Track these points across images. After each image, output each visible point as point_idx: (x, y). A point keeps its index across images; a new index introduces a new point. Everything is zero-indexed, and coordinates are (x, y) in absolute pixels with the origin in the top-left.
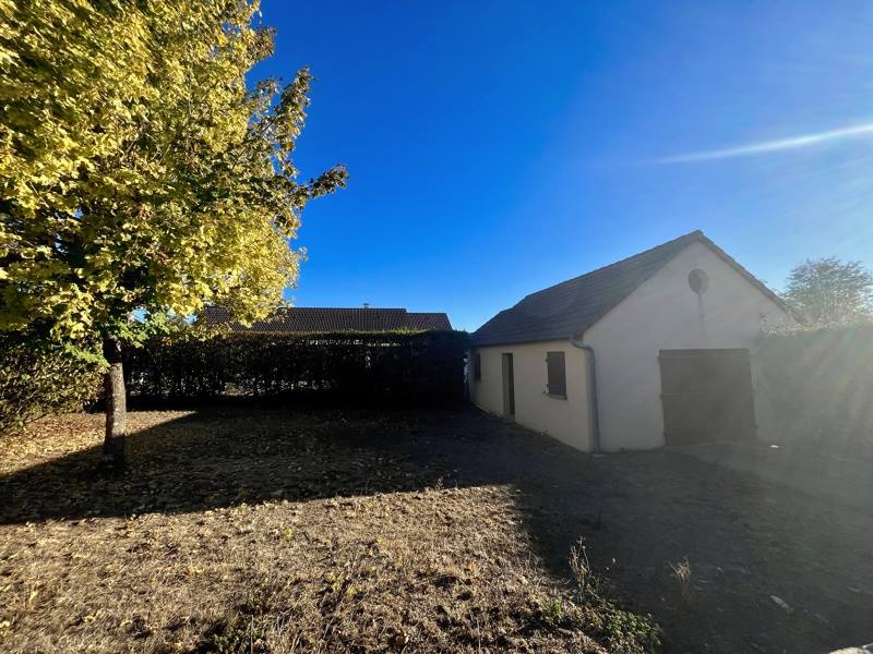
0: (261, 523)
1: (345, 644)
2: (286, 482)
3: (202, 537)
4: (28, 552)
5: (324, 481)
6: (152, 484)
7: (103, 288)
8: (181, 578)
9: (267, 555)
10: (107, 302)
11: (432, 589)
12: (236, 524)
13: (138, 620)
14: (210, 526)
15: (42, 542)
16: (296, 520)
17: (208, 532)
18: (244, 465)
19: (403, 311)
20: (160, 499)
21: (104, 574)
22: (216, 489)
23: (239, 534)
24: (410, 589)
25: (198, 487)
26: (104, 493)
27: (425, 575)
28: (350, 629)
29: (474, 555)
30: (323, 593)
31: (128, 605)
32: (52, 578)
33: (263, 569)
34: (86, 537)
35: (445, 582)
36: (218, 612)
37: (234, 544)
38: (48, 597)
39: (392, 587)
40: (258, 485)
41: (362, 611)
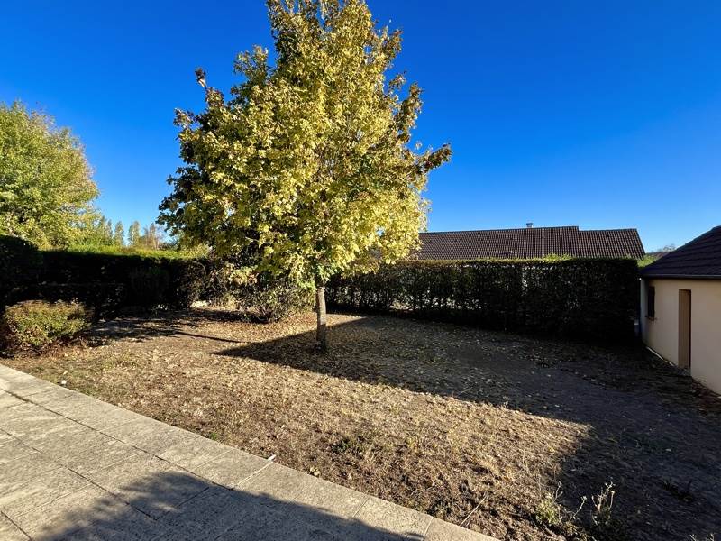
0: (384, 400)
1: (401, 472)
2: (409, 380)
3: (353, 398)
4: (285, 382)
5: (434, 385)
6: (337, 363)
7: (307, 252)
8: (337, 414)
9: (381, 417)
10: (309, 259)
11: (468, 470)
12: (371, 396)
13: (317, 424)
14: (358, 393)
15: (290, 380)
16: (405, 404)
17: (355, 396)
18: (388, 362)
19: (573, 230)
20: (339, 372)
21: (308, 401)
22: (367, 373)
23: (371, 402)
24: (455, 465)
25: (358, 370)
26: (315, 362)
27: (470, 462)
28: (407, 467)
29: (517, 466)
30: (402, 447)
31: (314, 417)
32: (291, 396)
33: (375, 423)
34: (305, 382)
35: (481, 470)
36: (348, 435)
37: (366, 406)
38: (289, 404)
39: (443, 460)
40: (391, 377)
41: (417, 463)
